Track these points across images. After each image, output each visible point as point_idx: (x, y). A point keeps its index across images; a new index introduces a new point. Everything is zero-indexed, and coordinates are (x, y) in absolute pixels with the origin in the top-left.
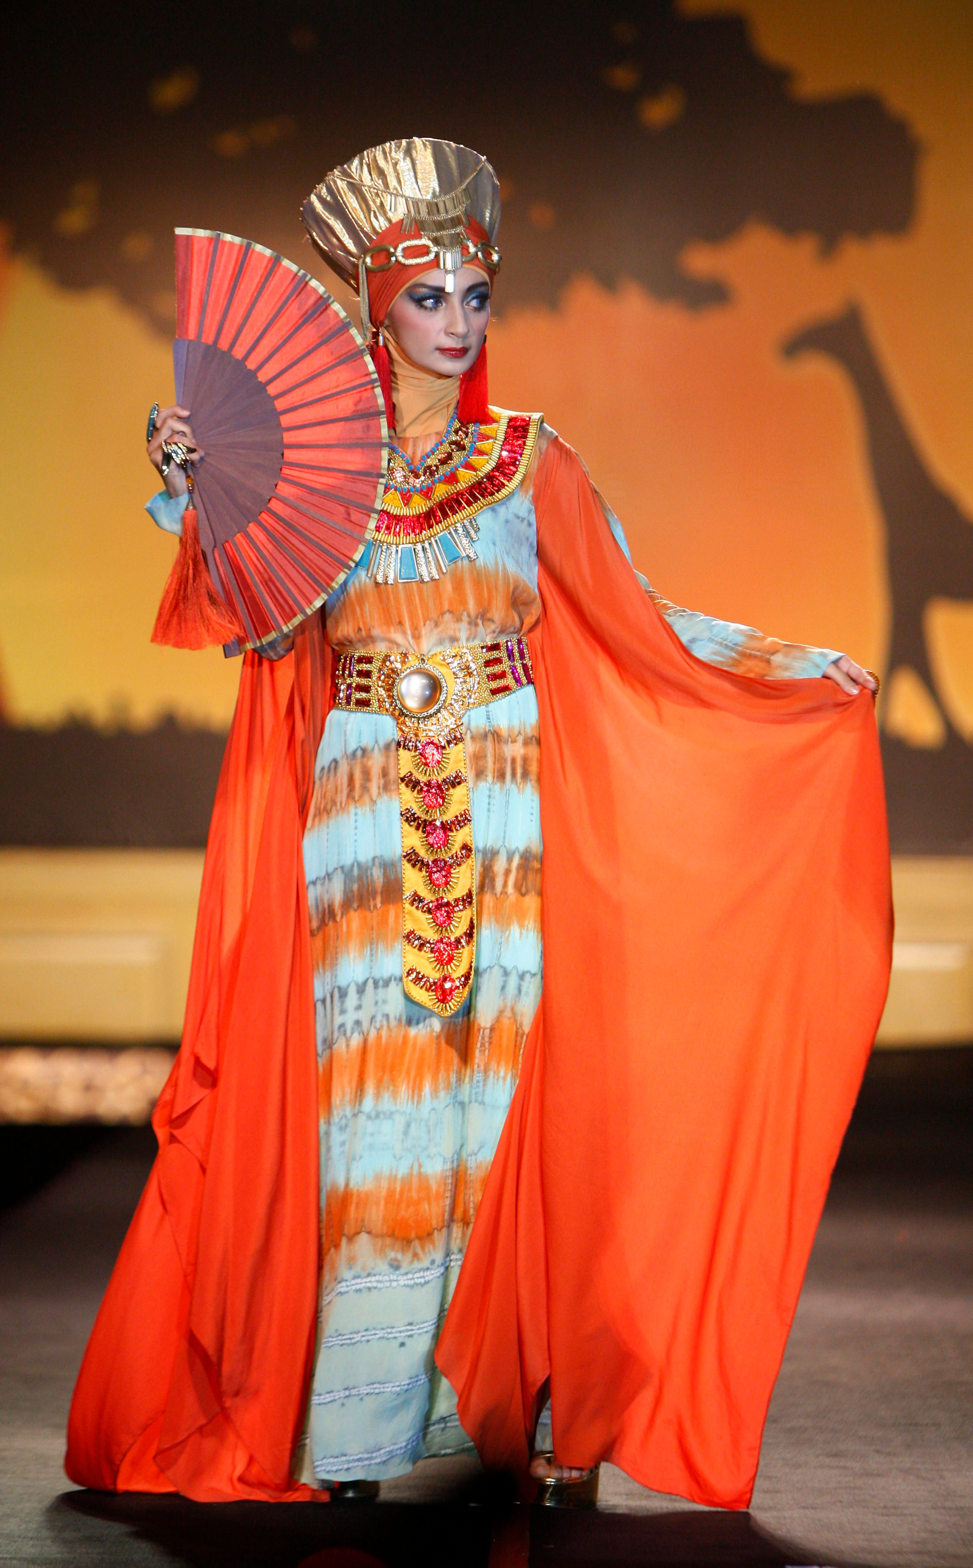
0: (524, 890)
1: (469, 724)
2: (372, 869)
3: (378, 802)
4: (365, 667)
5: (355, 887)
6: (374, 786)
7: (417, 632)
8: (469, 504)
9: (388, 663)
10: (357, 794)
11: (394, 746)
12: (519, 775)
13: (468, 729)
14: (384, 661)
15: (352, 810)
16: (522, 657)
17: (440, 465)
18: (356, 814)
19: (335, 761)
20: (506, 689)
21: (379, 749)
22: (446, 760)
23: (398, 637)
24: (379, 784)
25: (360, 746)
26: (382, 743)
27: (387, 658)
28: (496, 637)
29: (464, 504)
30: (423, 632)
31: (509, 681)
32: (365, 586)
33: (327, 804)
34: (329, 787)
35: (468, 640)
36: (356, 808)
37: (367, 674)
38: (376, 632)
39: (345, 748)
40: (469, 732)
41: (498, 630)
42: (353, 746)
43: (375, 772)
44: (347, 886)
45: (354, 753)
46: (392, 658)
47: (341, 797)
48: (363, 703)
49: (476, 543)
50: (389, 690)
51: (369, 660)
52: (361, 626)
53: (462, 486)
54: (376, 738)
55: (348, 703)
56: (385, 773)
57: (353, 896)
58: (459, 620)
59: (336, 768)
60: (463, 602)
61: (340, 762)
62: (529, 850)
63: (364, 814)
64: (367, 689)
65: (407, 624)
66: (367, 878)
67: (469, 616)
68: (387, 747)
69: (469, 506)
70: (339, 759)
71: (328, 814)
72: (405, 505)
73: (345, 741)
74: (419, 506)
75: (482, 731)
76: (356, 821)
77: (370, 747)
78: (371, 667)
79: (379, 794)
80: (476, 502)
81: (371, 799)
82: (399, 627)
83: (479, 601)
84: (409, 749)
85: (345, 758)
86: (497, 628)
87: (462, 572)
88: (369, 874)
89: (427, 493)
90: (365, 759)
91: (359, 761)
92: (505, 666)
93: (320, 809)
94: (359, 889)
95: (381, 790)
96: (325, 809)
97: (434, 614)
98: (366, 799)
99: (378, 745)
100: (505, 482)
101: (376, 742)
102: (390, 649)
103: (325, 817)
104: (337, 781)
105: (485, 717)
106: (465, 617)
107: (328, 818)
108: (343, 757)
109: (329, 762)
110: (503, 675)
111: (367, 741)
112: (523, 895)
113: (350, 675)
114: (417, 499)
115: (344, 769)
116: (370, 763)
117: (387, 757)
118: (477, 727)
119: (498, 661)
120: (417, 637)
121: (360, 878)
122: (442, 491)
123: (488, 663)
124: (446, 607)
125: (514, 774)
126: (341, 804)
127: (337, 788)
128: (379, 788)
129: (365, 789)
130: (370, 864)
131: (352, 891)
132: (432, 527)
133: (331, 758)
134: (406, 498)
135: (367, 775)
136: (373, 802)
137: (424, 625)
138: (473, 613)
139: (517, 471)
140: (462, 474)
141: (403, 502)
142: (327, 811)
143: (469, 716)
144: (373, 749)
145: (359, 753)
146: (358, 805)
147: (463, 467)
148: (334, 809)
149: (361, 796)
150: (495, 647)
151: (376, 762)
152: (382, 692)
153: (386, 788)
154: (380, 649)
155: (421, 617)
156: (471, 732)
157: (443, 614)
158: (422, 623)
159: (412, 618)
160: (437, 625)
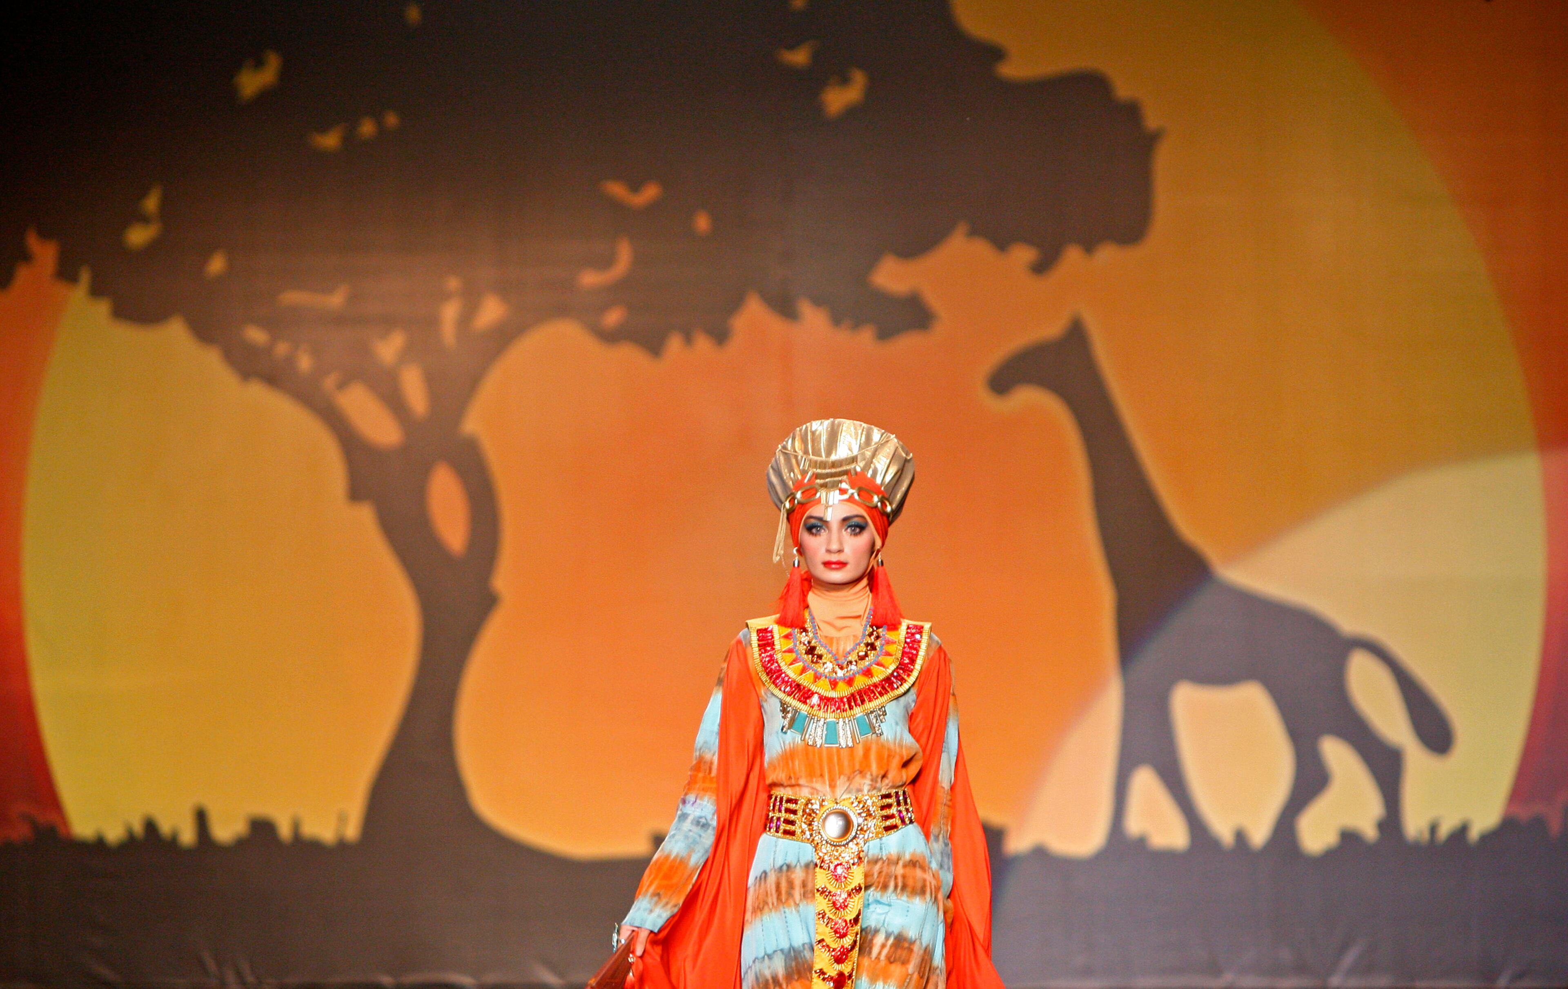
0: (892, 959)
1: (868, 852)
2: (803, 952)
3: (800, 905)
4: (792, 806)
5: (794, 964)
6: (797, 893)
7: (833, 783)
8: (881, 694)
9: (810, 806)
10: (784, 897)
11: (812, 866)
12: (899, 888)
13: (867, 855)
14: (807, 804)
15: (781, 908)
16: (906, 803)
17: (859, 660)
18: (785, 912)
19: (765, 872)
20: (895, 827)
21: (801, 866)
22: (852, 878)
23: (818, 786)
24: (800, 892)
25: (785, 863)
26: (803, 862)
27: (809, 802)
28: (888, 789)
29: (877, 695)
30: (838, 783)
31: (896, 821)
32: (797, 746)
33: (759, 903)
34: (761, 891)
35: (869, 791)
36: (784, 908)
37: (794, 812)
38: (802, 781)
39: (774, 863)
40: (866, 858)
41: (890, 784)
42: (779, 863)
43: (798, 883)
44: (787, 964)
45: (781, 868)
46: (813, 801)
47: (772, 899)
48: (792, 833)
49: (883, 724)
50: (810, 825)
51: (795, 802)
52: (792, 776)
53: (876, 679)
54: (799, 858)
55: (777, 831)
56: (804, 885)
57: (793, 970)
58: (864, 777)
59: (765, 877)
60: (869, 766)
61: (769, 874)
62: (901, 934)
63: (791, 912)
64: (792, 823)
65: (827, 777)
66: (802, 958)
67: (872, 775)
68: (807, 866)
69: (881, 696)
70: (768, 871)
71: (761, 911)
72: (832, 689)
73: (774, 859)
74: (843, 691)
75: (875, 858)
76: (786, 917)
77: (794, 863)
78: (799, 807)
79: (801, 899)
80: (887, 694)
81: (795, 903)
82: (820, 779)
83: (880, 766)
84: (824, 869)
85: (773, 871)
86: (889, 782)
87: (871, 743)
88: (803, 956)
89: (850, 682)
90: (789, 874)
91: (784, 874)
92: (894, 810)
93: (755, 908)
94: (796, 966)
95: (802, 897)
96: (758, 907)
97: (847, 771)
98: (791, 902)
99: (800, 863)
100: (905, 677)
101: (799, 861)
102: (812, 794)
103: (759, 914)
104: (767, 887)
105: (879, 848)
106: (868, 776)
107: (761, 914)
108: (771, 870)
109: (760, 873)
110: (892, 816)
111: (791, 859)
112: (891, 963)
113: (780, 811)
114: (841, 685)
115: (772, 879)
116: (793, 876)
117: (807, 873)
118: (873, 855)
119: (889, 806)
120: (833, 786)
121: (796, 958)
122: (861, 682)
123: (883, 808)
124: (857, 767)
125: (896, 887)
126: (773, 904)
127: (767, 893)
128: (801, 895)
129: (790, 895)
130: (802, 948)
131: (791, 967)
132: (853, 709)
133: (762, 871)
134: (834, 684)
135: (791, 885)
136: (797, 905)
137: (839, 778)
138: (874, 773)
139: (914, 668)
140: (876, 669)
141: (831, 687)
142: (760, 909)
143: (869, 846)
144: (796, 866)
145: (785, 868)
146: (785, 906)
147: (876, 664)
148: (766, 907)
149: (787, 900)
150: (888, 796)
151: (798, 875)
152: (804, 826)
153: (804, 895)
154: (803, 794)
155: (837, 772)
156: (868, 858)
157: (854, 772)
158: (838, 776)
159: (830, 772)
160: (849, 779)
